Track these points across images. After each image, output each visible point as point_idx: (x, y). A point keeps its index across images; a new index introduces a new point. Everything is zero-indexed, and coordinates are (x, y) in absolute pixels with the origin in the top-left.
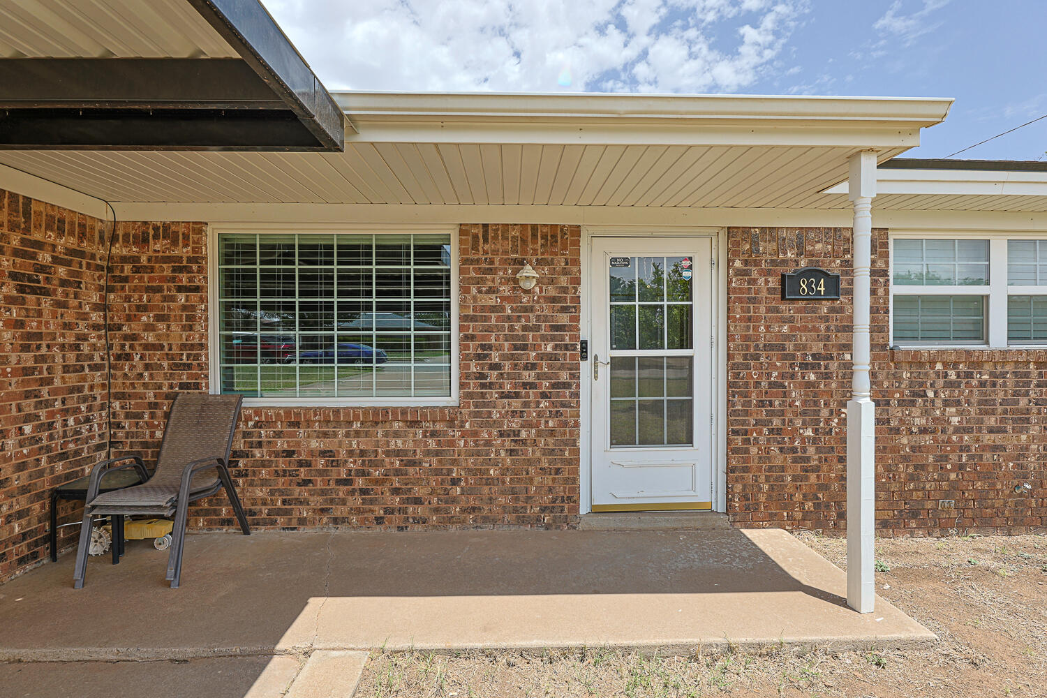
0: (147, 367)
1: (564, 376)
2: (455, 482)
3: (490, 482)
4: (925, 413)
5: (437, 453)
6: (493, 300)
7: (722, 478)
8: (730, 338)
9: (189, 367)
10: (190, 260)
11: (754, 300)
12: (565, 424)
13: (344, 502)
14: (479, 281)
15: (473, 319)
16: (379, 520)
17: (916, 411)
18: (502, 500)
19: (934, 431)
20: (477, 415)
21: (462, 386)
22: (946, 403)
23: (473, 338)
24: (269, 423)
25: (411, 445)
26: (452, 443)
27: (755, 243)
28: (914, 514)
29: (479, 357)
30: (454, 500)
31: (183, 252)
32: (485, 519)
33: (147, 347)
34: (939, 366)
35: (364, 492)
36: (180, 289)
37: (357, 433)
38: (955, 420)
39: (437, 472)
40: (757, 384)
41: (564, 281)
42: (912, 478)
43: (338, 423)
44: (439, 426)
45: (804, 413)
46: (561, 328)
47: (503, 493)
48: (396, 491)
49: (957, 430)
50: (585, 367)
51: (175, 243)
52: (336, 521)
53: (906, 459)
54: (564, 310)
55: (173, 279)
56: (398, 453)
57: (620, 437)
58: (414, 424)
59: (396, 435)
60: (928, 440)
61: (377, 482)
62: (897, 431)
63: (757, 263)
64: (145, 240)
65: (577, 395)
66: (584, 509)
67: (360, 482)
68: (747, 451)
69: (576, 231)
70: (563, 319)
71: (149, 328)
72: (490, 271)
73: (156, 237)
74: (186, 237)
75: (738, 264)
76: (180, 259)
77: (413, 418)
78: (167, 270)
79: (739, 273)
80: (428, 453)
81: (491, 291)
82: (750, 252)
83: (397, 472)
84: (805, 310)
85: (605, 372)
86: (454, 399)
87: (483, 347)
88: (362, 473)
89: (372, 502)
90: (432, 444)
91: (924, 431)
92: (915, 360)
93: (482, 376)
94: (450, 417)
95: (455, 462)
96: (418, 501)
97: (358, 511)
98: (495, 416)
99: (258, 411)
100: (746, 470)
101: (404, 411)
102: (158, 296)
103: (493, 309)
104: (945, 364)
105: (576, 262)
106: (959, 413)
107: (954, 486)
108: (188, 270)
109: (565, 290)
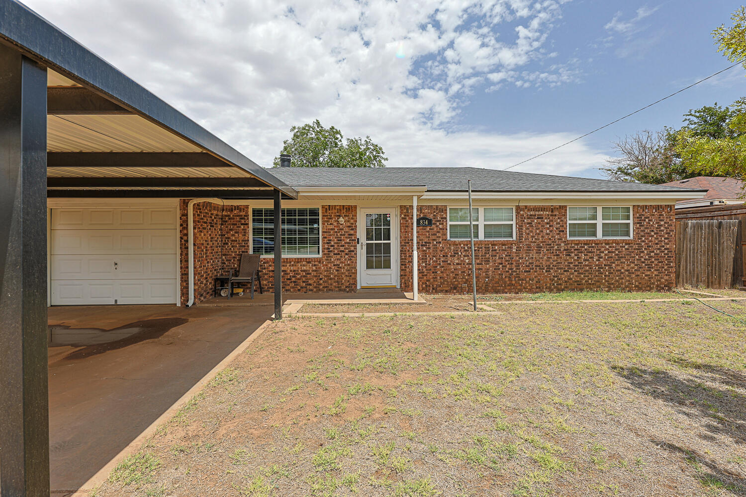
0: (232, 246)
1: (352, 248)
2: (321, 279)
3: (331, 279)
4: (458, 259)
5: (316, 271)
6: (332, 227)
7: (399, 278)
8: (401, 237)
9: (244, 246)
10: (245, 216)
11: (407, 227)
12: (353, 262)
13: (289, 285)
14: (327, 221)
15: (326, 232)
16: (299, 290)
17: (455, 258)
18: (334, 284)
19: (461, 264)
20: (327, 260)
21: (323, 251)
22: (464, 256)
23: (326, 238)
24: (267, 262)
25: (308, 269)
26: (320, 268)
27: (407, 210)
28: (455, 288)
29: (328, 243)
30: (321, 284)
31: (243, 213)
32: (330, 290)
33: (232, 241)
34: (462, 245)
35: (294, 282)
36: (242, 224)
37: (293, 265)
38: (467, 261)
39: (316, 276)
40: (409, 251)
41: (352, 221)
42: (454, 278)
43: (287, 262)
44: (316, 263)
45: (422, 259)
46: (352, 235)
47: (335, 282)
48: (304, 282)
49: (468, 264)
50: (359, 246)
51: (240, 211)
52: (287, 290)
53: (452, 272)
54: (352, 229)
55: (240, 221)
56: (304, 271)
57: (369, 266)
58: (309, 262)
59: (304, 266)
60: (459, 267)
61: (299, 279)
62: (450, 264)
63: (408, 216)
64: (232, 210)
65: (356, 254)
66: (358, 287)
67: (293, 279)
68: (406, 270)
69: (356, 207)
70: (352, 232)
71: (233, 235)
72: (331, 219)
73: (235, 209)
74: (244, 209)
75: (403, 216)
76: (242, 215)
77: (309, 261)
78: (238, 219)
79: (403, 218)
80: (313, 271)
81: (331, 224)
82: (406, 213)
83: (304, 276)
84: (423, 229)
85: (365, 248)
86: (320, 255)
87: (329, 240)
88: (294, 277)
89: (297, 285)
90: (314, 268)
91: (458, 264)
92: (455, 244)
93: (328, 249)
94: (319, 261)
95: (321, 273)
96: (310, 285)
97: (293, 288)
98: (332, 260)
99: (264, 259)
100: (405, 275)
101: (306, 259)
102: (236, 226)
103: (332, 229)
104: (464, 245)
105: (356, 216)
106: (468, 259)
107: (467, 280)
108: (244, 219)
109: (352, 224)
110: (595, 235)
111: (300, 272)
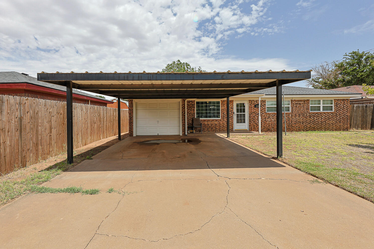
0: (189, 115)
1: (232, 116)
2: (221, 127)
3: (224, 127)
4: (270, 119)
5: (219, 124)
6: (224, 108)
7: (248, 126)
8: (249, 111)
9: (194, 115)
10: (194, 104)
11: (252, 108)
12: (232, 121)
13: (209, 129)
14: (223, 106)
15: (222, 110)
16: (213, 131)
17: (269, 119)
18: (225, 129)
19: (271, 121)
20: (223, 120)
21: (221, 117)
22: (272, 118)
23: (222, 112)
24: (202, 121)
25: (216, 123)
26: (220, 123)
27: (252, 102)
28: (269, 130)
29: (223, 114)
30: (221, 129)
31: (193, 103)
32: (224, 131)
33: (189, 113)
34: (271, 114)
35: (211, 128)
36: (193, 107)
37: (211, 122)
38: (273, 120)
39: (219, 126)
40: (252, 116)
41: (232, 106)
42: (268, 126)
43: (209, 121)
44: (219, 121)
45: (257, 119)
46: (232, 111)
47: (226, 128)
48: (215, 128)
49: (273, 121)
50: (234, 115)
51: (192, 102)
52: (209, 131)
53: (268, 124)
54: (232, 109)
55: (192, 106)
56: (215, 124)
57: (238, 122)
58: (217, 121)
59: (215, 122)
60: (270, 122)
61: (213, 127)
62: (267, 121)
63: (252, 104)
64: (189, 102)
65: (233, 118)
66: (234, 130)
67: (211, 127)
68: (251, 123)
69: (233, 101)
70: (232, 110)
71: (190, 111)
72: (224, 105)
73: (190, 102)
74: (193, 102)
75: (250, 104)
76: (193, 104)
77: (216, 120)
78: (191, 105)
79: (250, 105)
80: (218, 124)
81: (224, 107)
82: (251, 103)
83: (215, 126)
84: (257, 109)
85: (236, 115)
86: (220, 118)
87: (224, 113)
88: (211, 126)
89: (212, 129)
90: (218, 123)
91: (270, 121)
92: (269, 114)
93: (223, 116)
94: (220, 120)
95: (221, 125)
96: (217, 129)
97: (211, 130)
98: (225, 120)
99: (201, 120)
100: (251, 125)
101: (216, 119)
102: (190, 108)
103: (225, 109)
104: (272, 114)
105: (233, 104)
106: (274, 119)
107: (273, 127)
108: (194, 105)
109: (232, 107)
110: (319, 110)
111: (217, 124)
